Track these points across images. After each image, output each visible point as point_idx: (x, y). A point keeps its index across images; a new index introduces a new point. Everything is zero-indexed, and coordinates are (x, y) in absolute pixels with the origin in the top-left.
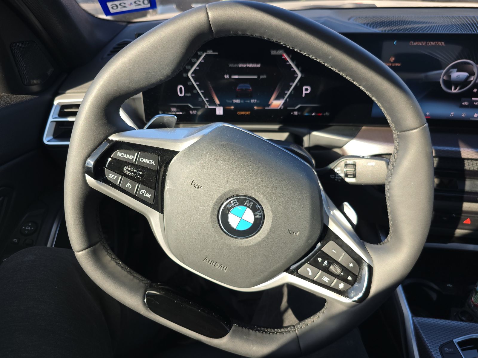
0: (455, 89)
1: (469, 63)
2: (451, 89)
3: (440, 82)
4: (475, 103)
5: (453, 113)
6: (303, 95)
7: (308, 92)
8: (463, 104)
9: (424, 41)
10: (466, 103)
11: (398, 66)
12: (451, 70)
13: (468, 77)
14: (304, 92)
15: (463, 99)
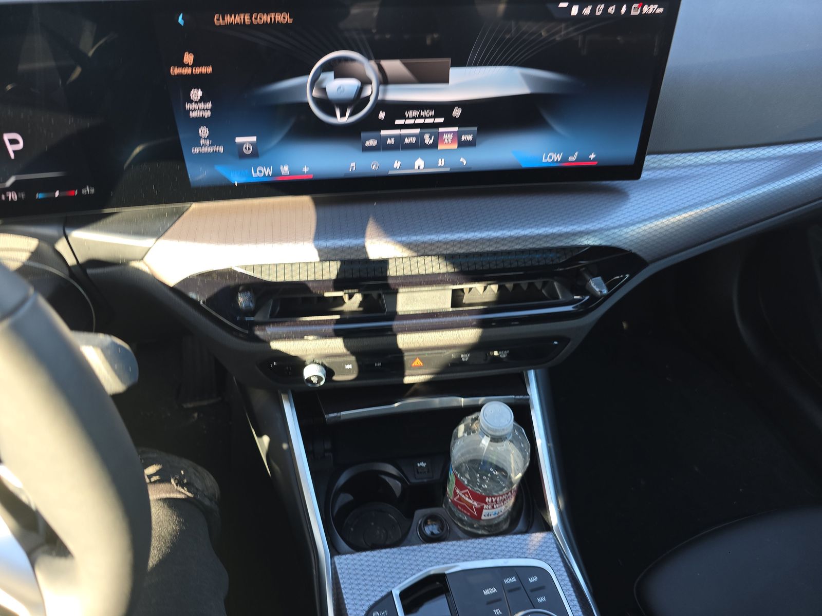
0: (343, 115)
1: (352, 60)
2: (335, 116)
3: (307, 104)
4: (389, 142)
5: (353, 164)
6: (12, 155)
7: (20, 146)
8: (367, 144)
9: (245, 12)
10: (372, 143)
11: (207, 75)
12: (323, 76)
13: (360, 90)
14: (11, 148)
15: (363, 135)
